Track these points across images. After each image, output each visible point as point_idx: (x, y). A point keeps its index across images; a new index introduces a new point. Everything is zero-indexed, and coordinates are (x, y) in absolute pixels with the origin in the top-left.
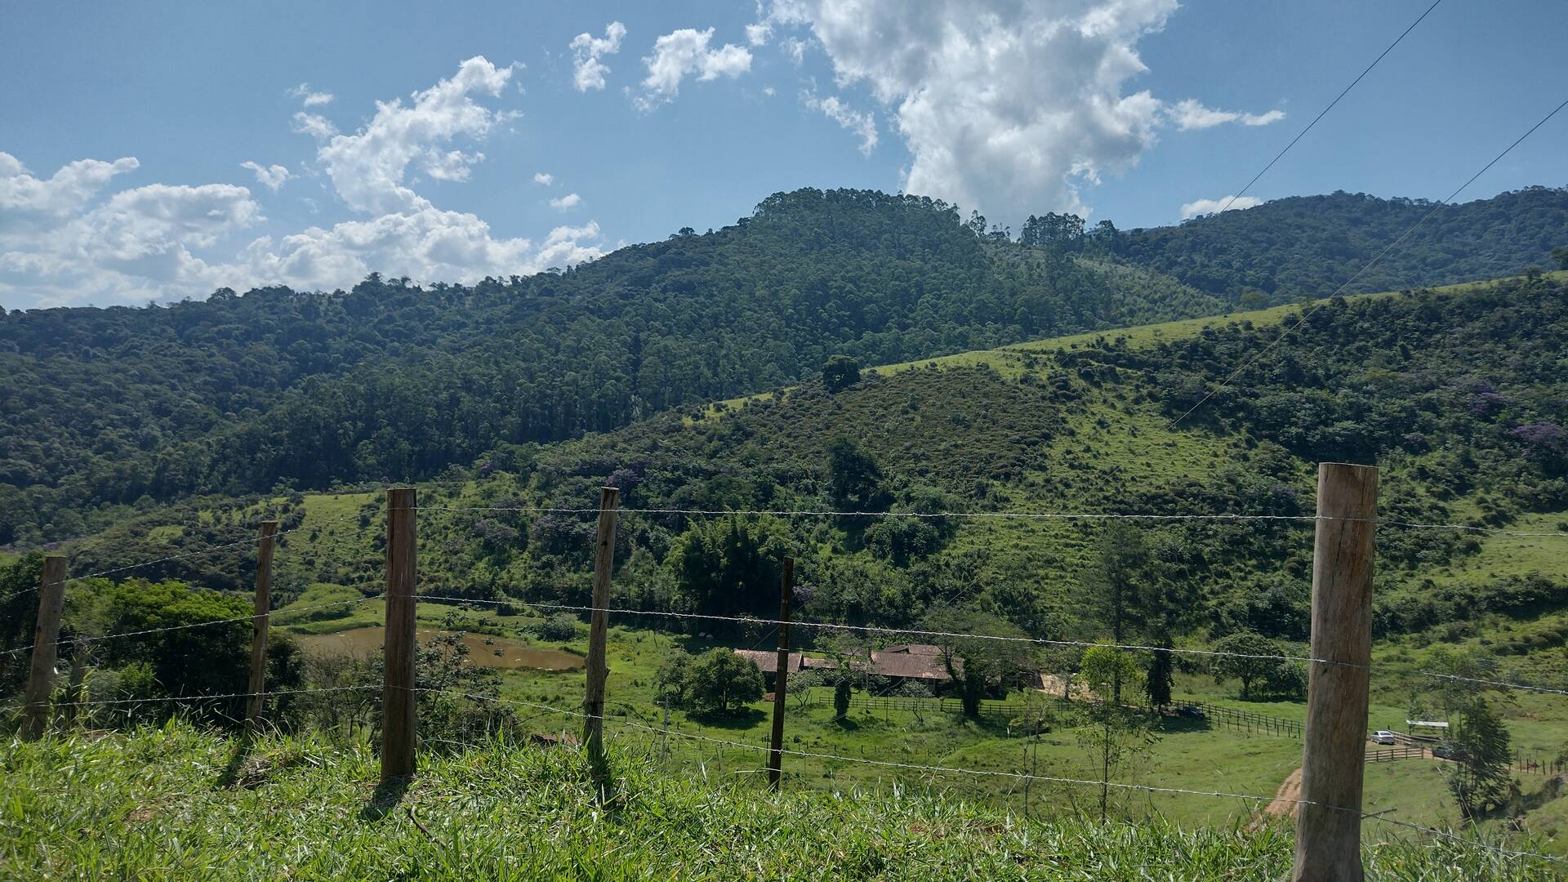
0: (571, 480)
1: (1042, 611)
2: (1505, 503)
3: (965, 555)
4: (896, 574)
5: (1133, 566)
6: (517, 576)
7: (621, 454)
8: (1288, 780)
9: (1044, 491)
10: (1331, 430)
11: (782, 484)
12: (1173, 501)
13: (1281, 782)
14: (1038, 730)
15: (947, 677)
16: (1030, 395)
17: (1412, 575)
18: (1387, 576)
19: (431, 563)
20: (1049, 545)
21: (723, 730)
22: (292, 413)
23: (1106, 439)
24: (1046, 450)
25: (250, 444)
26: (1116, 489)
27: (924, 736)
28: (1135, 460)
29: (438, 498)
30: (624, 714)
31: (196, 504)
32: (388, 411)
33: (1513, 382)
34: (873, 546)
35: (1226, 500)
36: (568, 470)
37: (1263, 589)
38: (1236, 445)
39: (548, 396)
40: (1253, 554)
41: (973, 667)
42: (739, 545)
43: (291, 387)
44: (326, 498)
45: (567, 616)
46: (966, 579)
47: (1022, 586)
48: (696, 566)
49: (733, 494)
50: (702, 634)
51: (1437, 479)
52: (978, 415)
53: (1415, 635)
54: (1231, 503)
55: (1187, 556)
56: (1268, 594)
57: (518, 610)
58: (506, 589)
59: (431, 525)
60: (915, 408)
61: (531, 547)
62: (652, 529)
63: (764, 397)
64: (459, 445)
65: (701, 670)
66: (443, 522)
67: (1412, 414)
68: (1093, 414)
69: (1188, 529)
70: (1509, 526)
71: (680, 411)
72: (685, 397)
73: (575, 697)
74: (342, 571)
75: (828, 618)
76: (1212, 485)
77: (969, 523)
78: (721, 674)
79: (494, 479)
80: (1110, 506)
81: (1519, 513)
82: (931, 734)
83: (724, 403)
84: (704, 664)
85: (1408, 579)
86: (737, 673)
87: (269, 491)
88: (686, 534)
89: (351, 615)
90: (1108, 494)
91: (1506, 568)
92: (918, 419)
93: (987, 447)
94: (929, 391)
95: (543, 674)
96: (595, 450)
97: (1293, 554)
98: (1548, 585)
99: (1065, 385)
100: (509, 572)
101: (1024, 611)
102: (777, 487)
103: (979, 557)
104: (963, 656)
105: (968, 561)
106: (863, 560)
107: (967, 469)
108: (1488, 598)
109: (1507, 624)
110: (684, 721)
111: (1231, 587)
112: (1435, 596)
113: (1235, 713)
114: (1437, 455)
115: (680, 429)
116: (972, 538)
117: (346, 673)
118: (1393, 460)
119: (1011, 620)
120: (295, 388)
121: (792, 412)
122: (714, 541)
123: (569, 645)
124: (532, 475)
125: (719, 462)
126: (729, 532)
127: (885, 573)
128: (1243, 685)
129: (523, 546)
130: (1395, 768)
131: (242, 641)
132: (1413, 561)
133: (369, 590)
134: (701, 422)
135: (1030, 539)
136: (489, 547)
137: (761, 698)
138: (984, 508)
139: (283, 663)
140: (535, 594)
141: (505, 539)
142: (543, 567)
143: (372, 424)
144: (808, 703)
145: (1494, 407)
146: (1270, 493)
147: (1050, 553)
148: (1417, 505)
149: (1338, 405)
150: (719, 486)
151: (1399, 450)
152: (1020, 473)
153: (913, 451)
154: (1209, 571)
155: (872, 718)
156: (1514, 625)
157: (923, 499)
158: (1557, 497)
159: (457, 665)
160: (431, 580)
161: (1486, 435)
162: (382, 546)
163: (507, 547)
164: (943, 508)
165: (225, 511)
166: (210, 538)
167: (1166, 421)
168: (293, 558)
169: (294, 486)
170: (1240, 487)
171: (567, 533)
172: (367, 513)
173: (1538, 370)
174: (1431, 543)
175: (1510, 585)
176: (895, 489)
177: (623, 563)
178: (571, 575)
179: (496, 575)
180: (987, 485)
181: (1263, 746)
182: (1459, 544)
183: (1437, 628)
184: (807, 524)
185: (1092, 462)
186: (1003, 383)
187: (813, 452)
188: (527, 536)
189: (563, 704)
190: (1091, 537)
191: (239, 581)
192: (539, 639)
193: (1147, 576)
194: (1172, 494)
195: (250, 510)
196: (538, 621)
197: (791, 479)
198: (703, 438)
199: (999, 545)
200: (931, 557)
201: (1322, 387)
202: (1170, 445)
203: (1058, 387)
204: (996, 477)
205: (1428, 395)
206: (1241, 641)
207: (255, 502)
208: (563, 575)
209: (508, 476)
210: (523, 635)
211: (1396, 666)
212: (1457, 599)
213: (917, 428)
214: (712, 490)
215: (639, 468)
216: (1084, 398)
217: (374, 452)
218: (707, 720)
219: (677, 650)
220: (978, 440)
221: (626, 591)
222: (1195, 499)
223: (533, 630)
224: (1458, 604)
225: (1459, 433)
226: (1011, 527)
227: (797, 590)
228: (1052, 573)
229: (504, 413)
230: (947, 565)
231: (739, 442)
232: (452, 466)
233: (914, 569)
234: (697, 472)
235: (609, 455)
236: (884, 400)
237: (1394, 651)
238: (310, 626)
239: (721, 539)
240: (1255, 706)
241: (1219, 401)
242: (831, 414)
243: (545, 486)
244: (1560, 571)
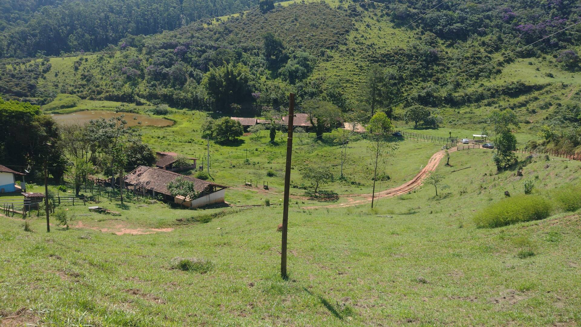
0: (160, 51)
1: (345, 100)
2: (511, 54)
3: (317, 79)
4: (290, 87)
5: (380, 82)
6: (142, 90)
7: (179, 40)
8: (432, 157)
9: (346, 53)
10: (452, 27)
11: (245, 52)
12: (393, 56)
13: (430, 158)
14: (344, 143)
15: (310, 125)
16: (341, 14)
17: (477, 82)
18: (468, 82)
19: (106, 85)
20: (347, 74)
21: (229, 147)
22: (39, 23)
23: (369, 32)
24: (347, 37)
25: (24, 36)
26: (373, 52)
27: (303, 147)
28: (380, 40)
29: (105, 58)
30: (190, 142)
31: (4, 62)
32: (79, 22)
33: (519, 8)
34: (282, 76)
35: (413, 55)
36: (158, 46)
37: (423, 89)
38: (417, 34)
39: (146, 15)
40: (421, 76)
41: (321, 121)
42: (230, 77)
43: (36, 12)
44: (59, 59)
45: (164, 105)
46: (317, 88)
47: (337, 90)
48: (213, 84)
49: (227, 56)
50: (218, 111)
51: (488, 46)
52: (321, 23)
53: (476, 104)
54: (414, 56)
55: (397, 77)
56: (425, 91)
57: (144, 103)
58: (138, 95)
59: (104, 69)
60: (296, 20)
61: (146, 78)
62: (195, 71)
63: (236, 15)
64: (111, 36)
65: (219, 125)
66: (109, 69)
67: (481, 20)
68: (365, 22)
69: (398, 67)
70: (512, 63)
71: (202, 21)
72: (203, 15)
73: (171, 136)
74: (70, 89)
75: (265, 105)
76: (408, 50)
77: (318, 66)
78: (227, 126)
79: (128, 50)
80: (370, 58)
81: (516, 58)
82: (305, 146)
83: (219, 18)
84: (220, 123)
85: (475, 84)
86: (233, 126)
87: (35, 56)
88: (208, 73)
89: (76, 106)
90: (370, 54)
91: (510, 79)
92: (298, 24)
93: (325, 36)
94: (302, 13)
95: (157, 128)
96: (168, 38)
97: (435, 75)
98: (523, 85)
99: (355, 10)
100: (138, 88)
101: (338, 100)
102: (243, 53)
103: (322, 80)
104: (316, 117)
105: (318, 81)
106: (278, 82)
107: (317, 45)
108: (503, 90)
109: (508, 99)
110: (214, 144)
111: (412, 88)
112: (484, 89)
113: (412, 134)
114: (489, 37)
115: (202, 29)
116: (319, 72)
117: (77, 132)
118: (473, 39)
119: (333, 103)
120: (39, 12)
121: (248, 22)
122: (220, 76)
123: (166, 116)
124: (143, 48)
125: (219, 43)
126: (226, 71)
127: (287, 87)
128: (415, 124)
129: (143, 78)
130: (470, 152)
131: (31, 121)
132: (477, 76)
133: (82, 96)
134: (211, 26)
135: (340, 72)
136: (129, 78)
137: (242, 135)
138: (323, 60)
139: (50, 128)
140: (151, 97)
141: (135, 75)
142: (152, 86)
143: (73, 28)
144: (260, 136)
145: (512, 18)
146: (428, 52)
147: (348, 78)
148: (480, 56)
149: (455, 17)
150: (220, 53)
151: (476, 35)
152: (337, 46)
153: (296, 38)
154: (405, 83)
155: (284, 141)
156: (511, 100)
157: (301, 57)
158: (530, 52)
159: (123, 128)
160: (107, 92)
161: (507, 29)
162: (85, 78)
163: (136, 78)
164: (308, 61)
165: (17, 65)
166: (13, 76)
167: (392, 24)
168: (49, 84)
169: (44, 54)
170: (418, 50)
171: (161, 73)
172: (77, 65)
173: (529, 3)
174: (485, 70)
175: (511, 85)
176: (290, 53)
177: (184, 84)
178: (164, 89)
179: (133, 89)
180: (325, 51)
181: (423, 146)
182: (494, 70)
183: (484, 101)
184: (256, 68)
185: (364, 41)
186: (331, 9)
187: (257, 39)
188: (144, 74)
189: (166, 139)
190: (363, 71)
191: (29, 94)
192: (154, 114)
193: (385, 85)
194: (393, 53)
195: (28, 64)
196: (153, 107)
197: (249, 50)
198: (212, 33)
199: (329, 75)
200: (304, 80)
201: (450, 10)
202: (393, 34)
203: (352, 11)
204: (328, 48)
205: (488, 13)
206: (416, 108)
207: (29, 61)
208: (161, 89)
209: (133, 49)
210: (147, 113)
211: (468, 115)
212: (492, 90)
213: (297, 28)
214: (217, 55)
215: (187, 46)
216: (362, 15)
217: (76, 39)
218: (222, 144)
219: (208, 118)
220: (321, 33)
221: (186, 95)
222: (401, 55)
223: (151, 111)
224: (492, 92)
225: (498, 28)
226: (333, 68)
227: (253, 94)
228: (349, 85)
229: (129, 22)
230: (310, 83)
231: (227, 34)
232: (109, 45)
233: (297, 85)
234: (211, 47)
235: (174, 40)
236: (284, 17)
237: (468, 110)
238: (60, 111)
239: (223, 75)
240: (419, 131)
241: (411, 16)
242: (263, 23)
243: (149, 53)
244: (528, 80)
